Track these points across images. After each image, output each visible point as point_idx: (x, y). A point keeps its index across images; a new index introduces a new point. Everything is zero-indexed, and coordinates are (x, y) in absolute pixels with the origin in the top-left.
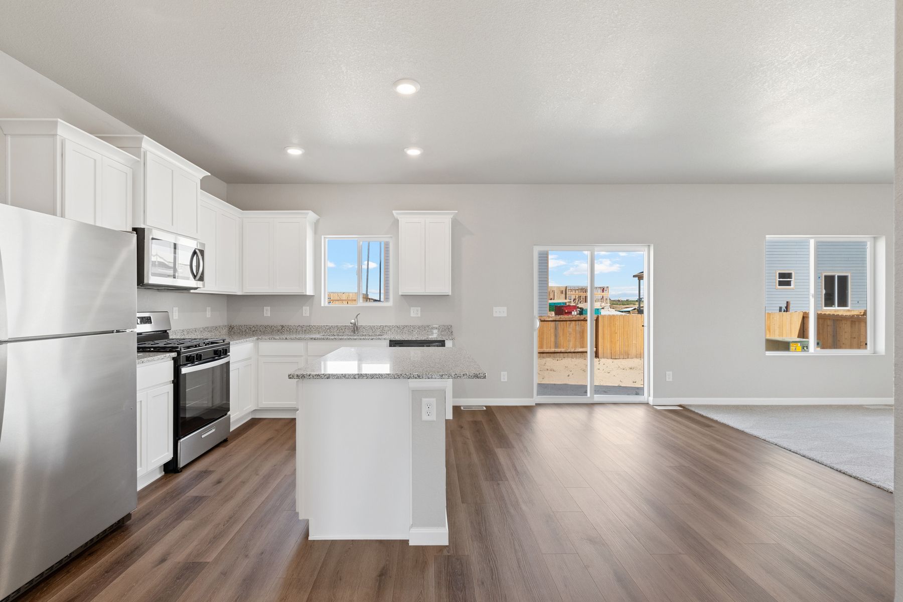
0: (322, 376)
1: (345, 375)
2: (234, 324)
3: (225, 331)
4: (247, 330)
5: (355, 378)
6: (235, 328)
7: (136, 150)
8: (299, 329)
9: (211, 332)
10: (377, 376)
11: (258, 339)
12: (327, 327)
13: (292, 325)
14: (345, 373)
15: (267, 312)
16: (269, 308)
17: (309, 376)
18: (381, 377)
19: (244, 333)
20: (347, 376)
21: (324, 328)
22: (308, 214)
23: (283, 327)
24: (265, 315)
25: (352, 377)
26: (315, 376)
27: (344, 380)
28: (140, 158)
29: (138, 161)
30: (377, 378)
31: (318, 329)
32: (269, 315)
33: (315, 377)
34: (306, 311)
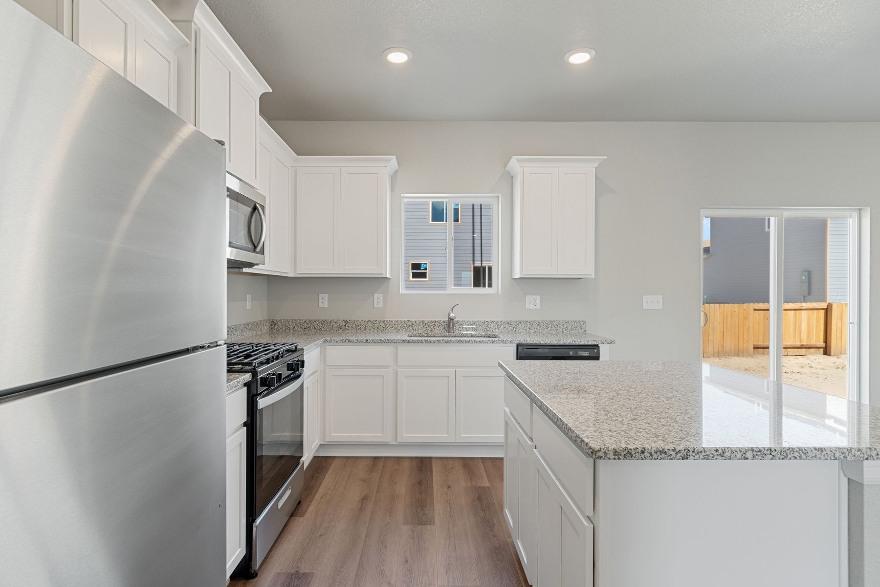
0: (671, 452)
1: (724, 450)
2: (277, 318)
3: (266, 329)
4: (296, 328)
5: (747, 459)
6: (280, 324)
7: (184, 24)
8: (370, 325)
9: (253, 330)
10: (796, 454)
11: (325, 341)
12: (409, 324)
13: (360, 319)
14: (722, 446)
15: (324, 301)
16: (327, 295)
17: (643, 452)
18: (803, 456)
19: (292, 331)
20: (727, 454)
21: (405, 325)
22: (389, 160)
23: (346, 322)
24: (321, 305)
25: (739, 456)
26: (656, 452)
27: (720, 462)
28: (190, 39)
29: (187, 45)
30: (795, 458)
31: (398, 326)
32: (327, 306)
33: (655, 456)
34: (378, 299)
